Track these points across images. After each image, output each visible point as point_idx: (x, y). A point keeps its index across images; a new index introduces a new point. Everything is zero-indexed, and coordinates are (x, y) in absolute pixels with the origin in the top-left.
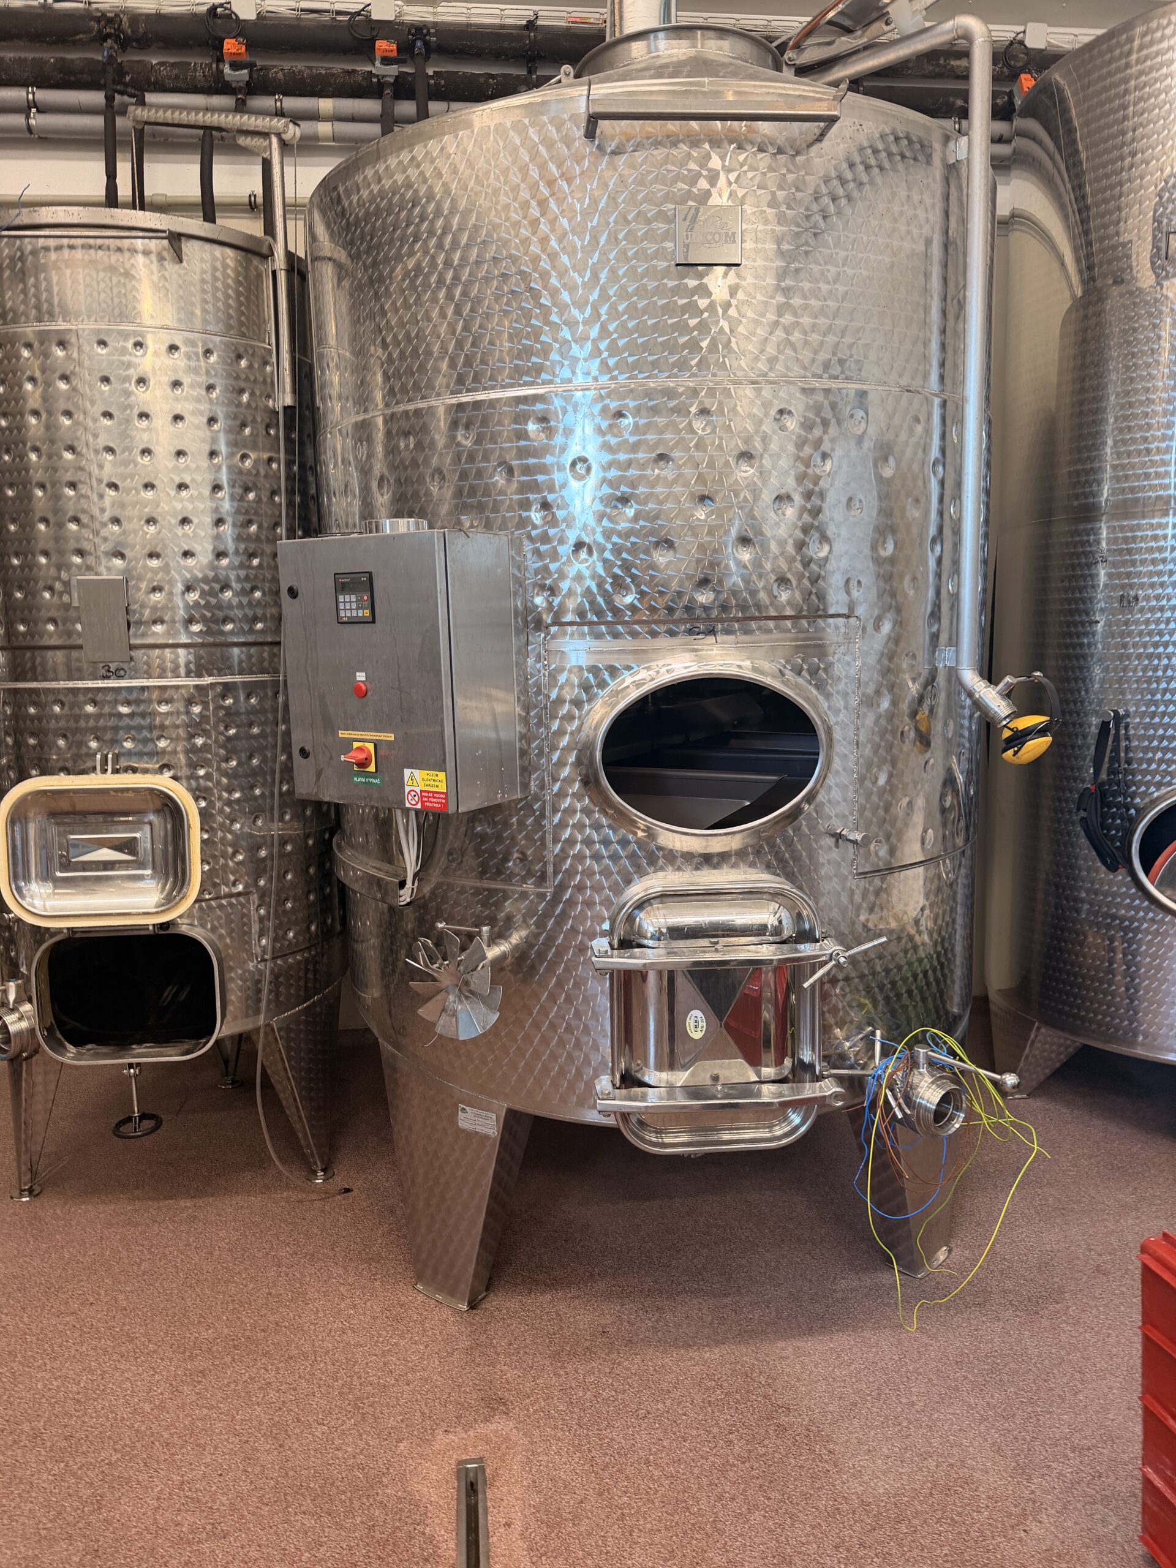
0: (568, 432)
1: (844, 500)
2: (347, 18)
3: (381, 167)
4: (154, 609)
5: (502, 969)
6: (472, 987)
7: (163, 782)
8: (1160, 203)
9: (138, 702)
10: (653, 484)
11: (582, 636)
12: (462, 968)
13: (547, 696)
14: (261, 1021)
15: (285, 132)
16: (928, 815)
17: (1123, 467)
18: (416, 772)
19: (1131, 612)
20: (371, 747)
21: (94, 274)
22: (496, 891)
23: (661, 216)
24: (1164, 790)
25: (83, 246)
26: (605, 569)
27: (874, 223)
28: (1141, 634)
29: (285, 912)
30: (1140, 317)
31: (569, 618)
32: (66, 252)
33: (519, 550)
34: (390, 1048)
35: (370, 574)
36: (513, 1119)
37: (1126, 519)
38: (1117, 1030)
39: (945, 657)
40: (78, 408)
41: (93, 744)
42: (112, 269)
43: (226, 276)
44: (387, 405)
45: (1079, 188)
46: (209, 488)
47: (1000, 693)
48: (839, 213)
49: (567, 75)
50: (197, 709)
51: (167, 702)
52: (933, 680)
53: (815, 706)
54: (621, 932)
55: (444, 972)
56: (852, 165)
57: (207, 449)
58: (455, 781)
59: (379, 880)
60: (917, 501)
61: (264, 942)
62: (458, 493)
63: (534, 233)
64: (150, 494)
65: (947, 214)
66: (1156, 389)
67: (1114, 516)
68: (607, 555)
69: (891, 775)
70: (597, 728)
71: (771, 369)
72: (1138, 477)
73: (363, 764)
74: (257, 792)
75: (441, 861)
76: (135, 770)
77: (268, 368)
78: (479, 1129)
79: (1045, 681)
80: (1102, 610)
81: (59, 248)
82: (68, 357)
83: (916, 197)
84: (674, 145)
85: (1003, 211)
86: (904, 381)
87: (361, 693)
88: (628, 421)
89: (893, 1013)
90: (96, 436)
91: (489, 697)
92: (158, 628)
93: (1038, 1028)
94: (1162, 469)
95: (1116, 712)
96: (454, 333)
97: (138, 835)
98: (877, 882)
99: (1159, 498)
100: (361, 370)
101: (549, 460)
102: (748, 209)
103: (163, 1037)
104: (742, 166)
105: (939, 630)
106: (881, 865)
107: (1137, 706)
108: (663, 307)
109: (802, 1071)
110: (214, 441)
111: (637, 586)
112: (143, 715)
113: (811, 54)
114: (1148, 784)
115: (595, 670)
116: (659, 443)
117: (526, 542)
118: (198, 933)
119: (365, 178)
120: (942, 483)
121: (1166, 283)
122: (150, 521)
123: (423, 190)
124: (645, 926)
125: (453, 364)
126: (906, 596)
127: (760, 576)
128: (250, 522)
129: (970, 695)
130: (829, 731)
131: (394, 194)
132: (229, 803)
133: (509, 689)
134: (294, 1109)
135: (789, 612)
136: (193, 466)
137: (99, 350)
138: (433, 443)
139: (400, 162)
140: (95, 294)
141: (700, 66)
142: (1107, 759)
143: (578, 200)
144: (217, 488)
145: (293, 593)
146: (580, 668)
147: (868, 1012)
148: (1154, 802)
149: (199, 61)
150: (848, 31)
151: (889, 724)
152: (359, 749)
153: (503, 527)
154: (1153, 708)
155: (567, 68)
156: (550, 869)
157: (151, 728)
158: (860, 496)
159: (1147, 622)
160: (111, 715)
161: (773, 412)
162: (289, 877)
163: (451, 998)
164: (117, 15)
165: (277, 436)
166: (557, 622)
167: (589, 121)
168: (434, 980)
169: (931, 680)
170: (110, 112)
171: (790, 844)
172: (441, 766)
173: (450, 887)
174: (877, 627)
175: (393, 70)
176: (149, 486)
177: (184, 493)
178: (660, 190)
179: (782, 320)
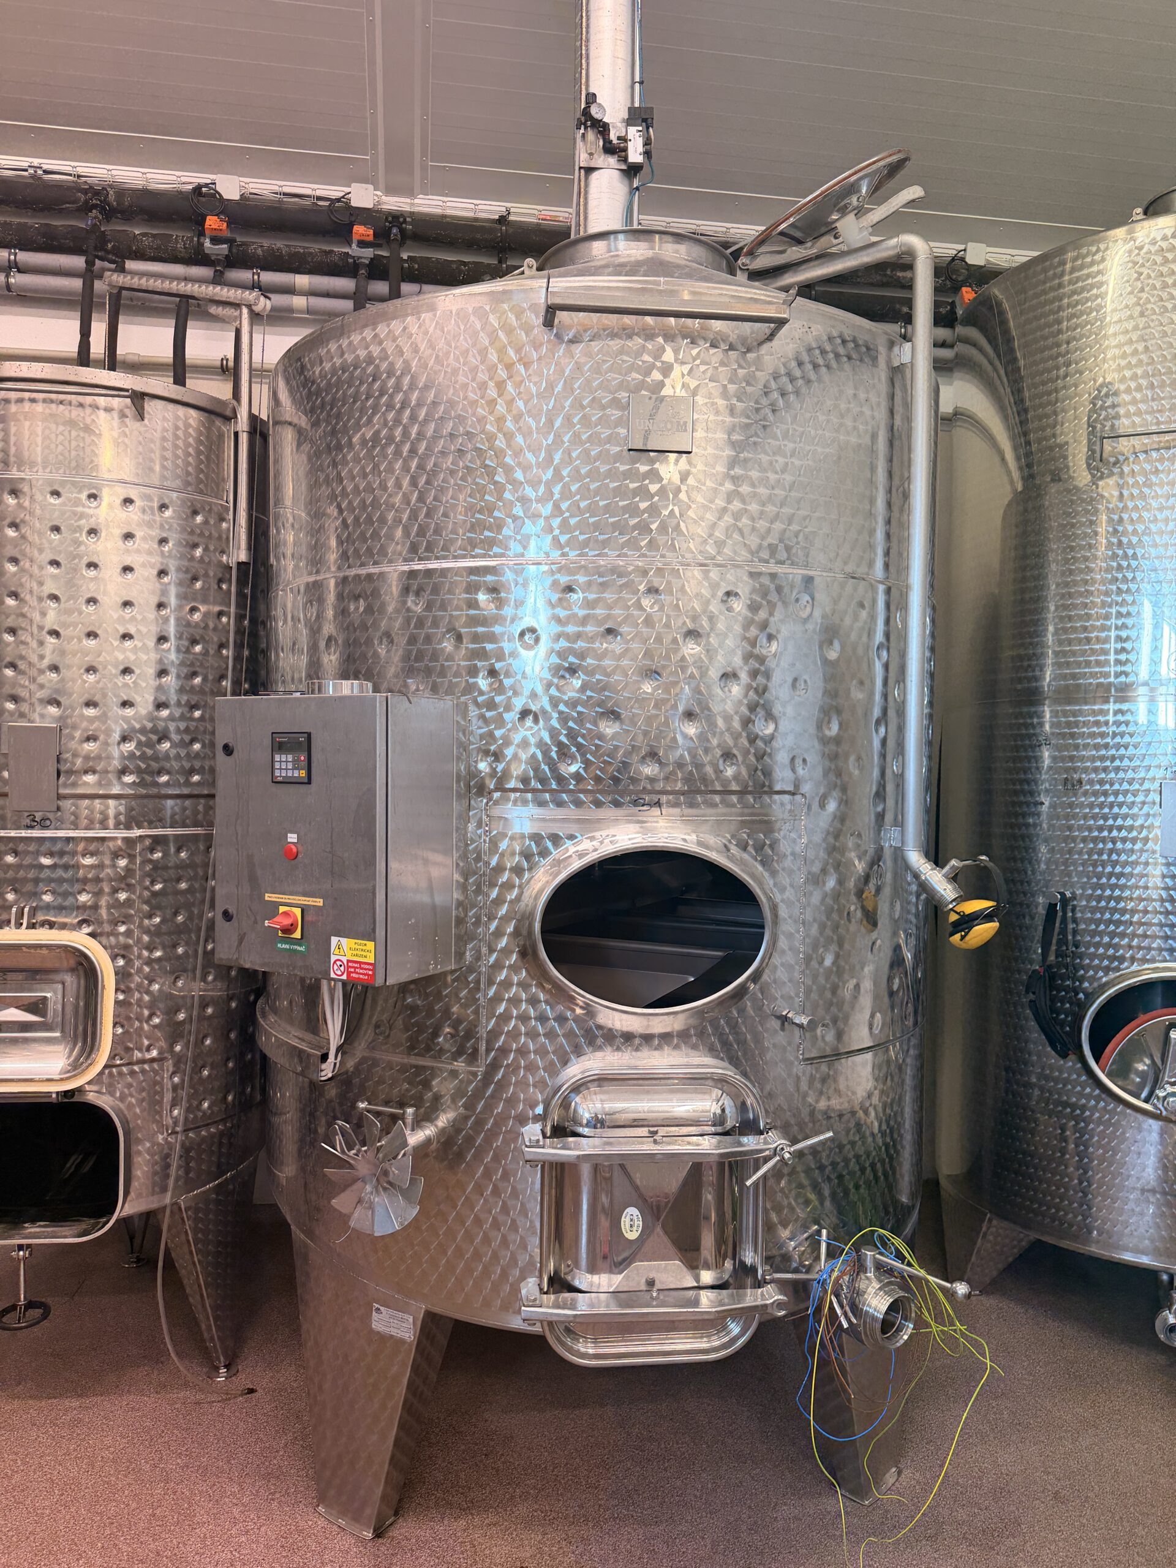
0: (519, 604)
1: (790, 680)
2: (327, 203)
3: (345, 343)
4: (87, 758)
5: (426, 1155)
6: (391, 1178)
7: (80, 939)
8: (1093, 410)
9: (62, 853)
10: (601, 657)
11: (525, 803)
12: (381, 1155)
13: (487, 863)
14: (168, 1199)
15: (256, 304)
16: (876, 997)
17: (1064, 654)
18: (345, 941)
19: (1075, 795)
20: (298, 912)
21: (53, 426)
22: (424, 1068)
23: (616, 403)
24: (1112, 975)
25: (44, 401)
26: (552, 737)
27: (822, 418)
28: (1085, 817)
29: (202, 1080)
30: (1077, 513)
31: (512, 784)
32: (27, 405)
33: (465, 713)
34: (302, 1236)
35: (309, 734)
36: (431, 1322)
37: (1069, 704)
38: (1071, 1225)
39: (891, 838)
40: (25, 555)
41: (10, 897)
42: (72, 423)
43: (187, 435)
44: (339, 568)
45: (1017, 392)
46: (155, 640)
47: (945, 876)
48: (788, 406)
49: (530, 267)
50: (122, 863)
51: (92, 854)
52: (879, 860)
53: (761, 884)
54: (555, 1116)
55: (361, 1159)
56: (800, 364)
57: (154, 601)
58: (385, 951)
59: (301, 1051)
60: (861, 683)
61: (176, 1112)
62: (406, 658)
63: (491, 413)
64: (92, 643)
65: (892, 412)
66: (1094, 582)
67: (1056, 701)
68: (555, 723)
69: (837, 956)
70: (537, 898)
71: (719, 553)
72: (1079, 664)
73: (288, 930)
74: (180, 950)
75: (367, 1034)
76: (51, 925)
77: (224, 525)
78: (394, 1332)
79: (991, 865)
80: (1047, 791)
81: (20, 401)
82: (20, 506)
83: (862, 396)
84: (630, 337)
85: (946, 408)
86: (849, 568)
87: (292, 856)
88: (577, 597)
89: (840, 1212)
90: (41, 584)
91: (426, 861)
92: (89, 778)
93: (990, 1221)
94: (1102, 658)
95: (1062, 894)
96: (408, 504)
97: (48, 995)
98: (824, 1068)
99: (1100, 685)
100: (316, 532)
101: (497, 629)
102: (700, 400)
103: (58, 1216)
104: (694, 359)
105: (884, 810)
106: (828, 1051)
107: (1084, 889)
108: (615, 489)
109: (744, 1276)
110: (164, 592)
111: (583, 755)
112: (66, 867)
113: (763, 261)
114: (1097, 968)
115: (537, 838)
116: (608, 616)
117: (471, 707)
118: (105, 1102)
119: (329, 351)
120: (886, 667)
121: (1101, 483)
122: (91, 669)
123: (384, 366)
124: (580, 1111)
125: (407, 533)
126: (850, 775)
127: (707, 751)
128: (194, 674)
129: (916, 876)
130: (774, 908)
131: (355, 368)
132: (149, 962)
133: (447, 852)
134: (198, 1297)
135: (734, 787)
136: (139, 617)
137: (52, 500)
138: (383, 606)
139: (364, 339)
140: (53, 446)
141: (657, 267)
142: (1054, 941)
143: (535, 384)
144: (162, 639)
145: (228, 750)
146: (523, 836)
147: (814, 1208)
148: (1103, 988)
149: (180, 234)
150: (800, 242)
151: (835, 903)
152: (286, 913)
153: (450, 691)
154: (1099, 892)
155: (530, 261)
156: (483, 1047)
157: (73, 881)
158: (806, 677)
159: (1091, 806)
160: (31, 866)
161: (720, 594)
162: (208, 1042)
163: (368, 1188)
164: (104, 189)
165: (229, 590)
166: (500, 788)
167: (547, 311)
168: (351, 1167)
169: (877, 859)
170: (89, 275)
171: (734, 1027)
172: (370, 936)
173: (375, 1063)
174: (822, 806)
175: (368, 253)
176: (93, 635)
177: (128, 644)
178: (615, 378)
179: (731, 507)
